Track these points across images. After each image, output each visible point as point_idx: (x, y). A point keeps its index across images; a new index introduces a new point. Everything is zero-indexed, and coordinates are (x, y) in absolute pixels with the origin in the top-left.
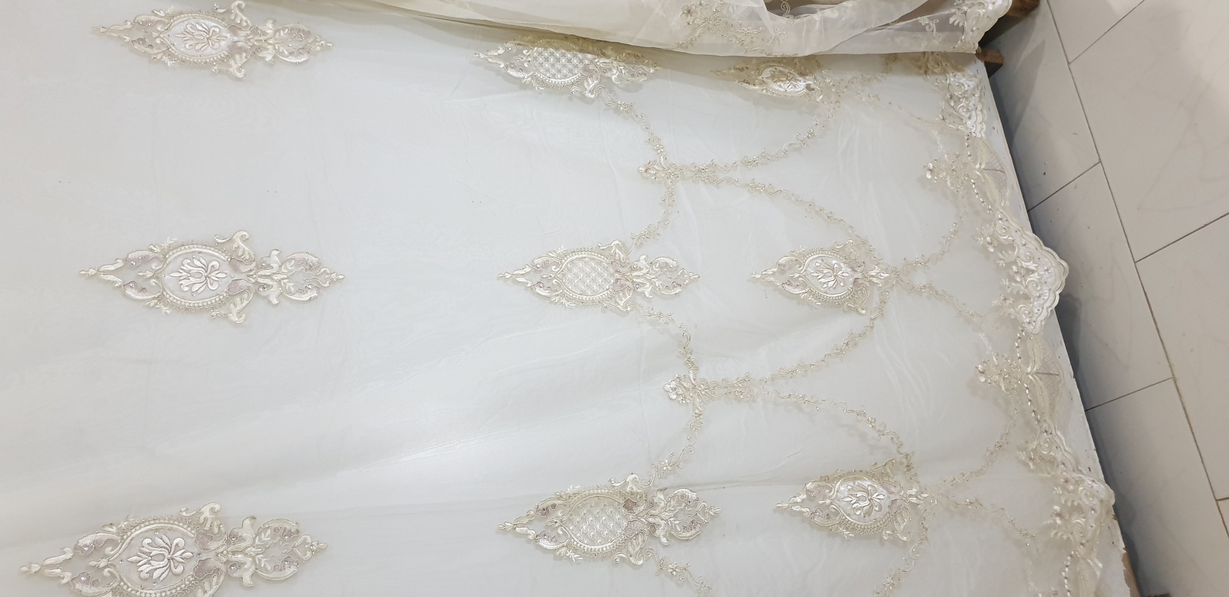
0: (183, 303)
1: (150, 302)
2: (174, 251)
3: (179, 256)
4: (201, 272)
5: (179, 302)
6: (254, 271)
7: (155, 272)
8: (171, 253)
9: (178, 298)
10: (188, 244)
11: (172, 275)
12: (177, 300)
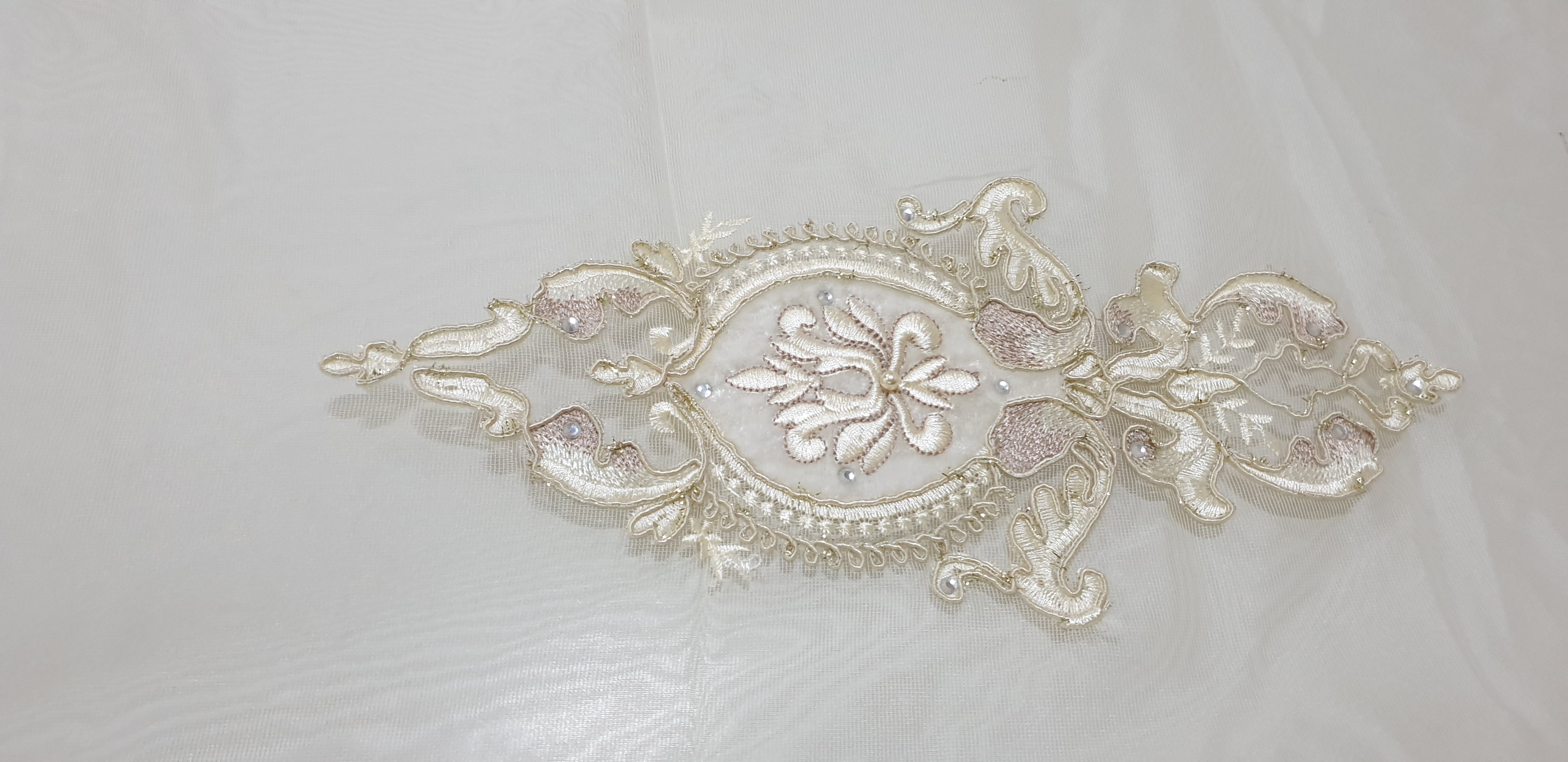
0: (807, 522)
1: (655, 517)
2: (740, 273)
3: (762, 293)
4: (866, 368)
5: (786, 515)
6: (1090, 361)
7: (670, 368)
8: (725, 283)
9: (782, 498)
10: (793, 241)
11: (745, 381)
12: (778, 507)
